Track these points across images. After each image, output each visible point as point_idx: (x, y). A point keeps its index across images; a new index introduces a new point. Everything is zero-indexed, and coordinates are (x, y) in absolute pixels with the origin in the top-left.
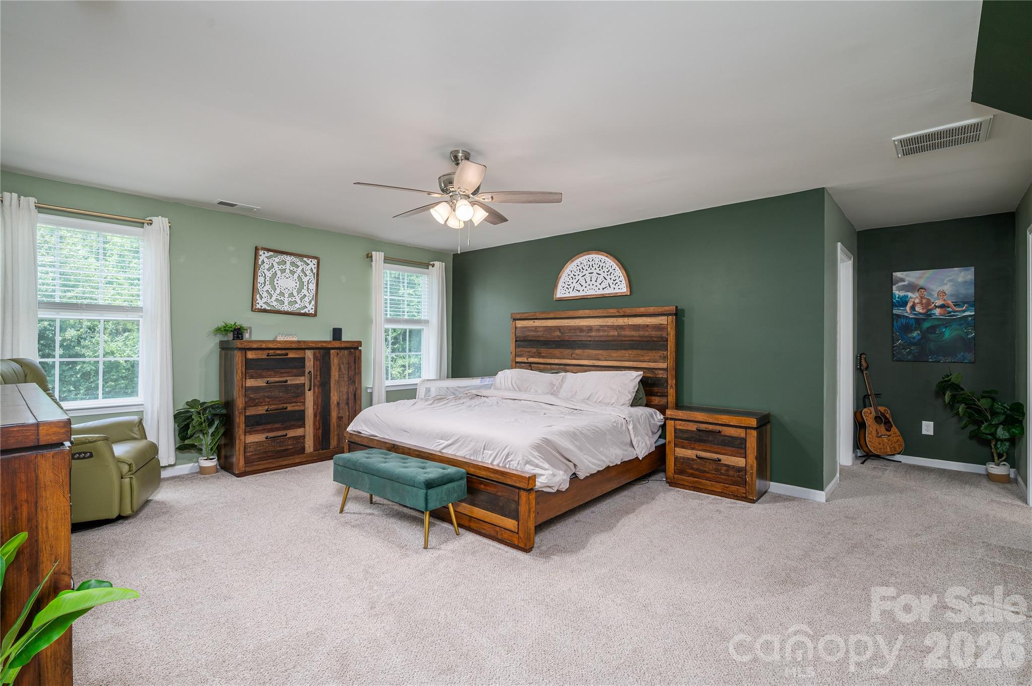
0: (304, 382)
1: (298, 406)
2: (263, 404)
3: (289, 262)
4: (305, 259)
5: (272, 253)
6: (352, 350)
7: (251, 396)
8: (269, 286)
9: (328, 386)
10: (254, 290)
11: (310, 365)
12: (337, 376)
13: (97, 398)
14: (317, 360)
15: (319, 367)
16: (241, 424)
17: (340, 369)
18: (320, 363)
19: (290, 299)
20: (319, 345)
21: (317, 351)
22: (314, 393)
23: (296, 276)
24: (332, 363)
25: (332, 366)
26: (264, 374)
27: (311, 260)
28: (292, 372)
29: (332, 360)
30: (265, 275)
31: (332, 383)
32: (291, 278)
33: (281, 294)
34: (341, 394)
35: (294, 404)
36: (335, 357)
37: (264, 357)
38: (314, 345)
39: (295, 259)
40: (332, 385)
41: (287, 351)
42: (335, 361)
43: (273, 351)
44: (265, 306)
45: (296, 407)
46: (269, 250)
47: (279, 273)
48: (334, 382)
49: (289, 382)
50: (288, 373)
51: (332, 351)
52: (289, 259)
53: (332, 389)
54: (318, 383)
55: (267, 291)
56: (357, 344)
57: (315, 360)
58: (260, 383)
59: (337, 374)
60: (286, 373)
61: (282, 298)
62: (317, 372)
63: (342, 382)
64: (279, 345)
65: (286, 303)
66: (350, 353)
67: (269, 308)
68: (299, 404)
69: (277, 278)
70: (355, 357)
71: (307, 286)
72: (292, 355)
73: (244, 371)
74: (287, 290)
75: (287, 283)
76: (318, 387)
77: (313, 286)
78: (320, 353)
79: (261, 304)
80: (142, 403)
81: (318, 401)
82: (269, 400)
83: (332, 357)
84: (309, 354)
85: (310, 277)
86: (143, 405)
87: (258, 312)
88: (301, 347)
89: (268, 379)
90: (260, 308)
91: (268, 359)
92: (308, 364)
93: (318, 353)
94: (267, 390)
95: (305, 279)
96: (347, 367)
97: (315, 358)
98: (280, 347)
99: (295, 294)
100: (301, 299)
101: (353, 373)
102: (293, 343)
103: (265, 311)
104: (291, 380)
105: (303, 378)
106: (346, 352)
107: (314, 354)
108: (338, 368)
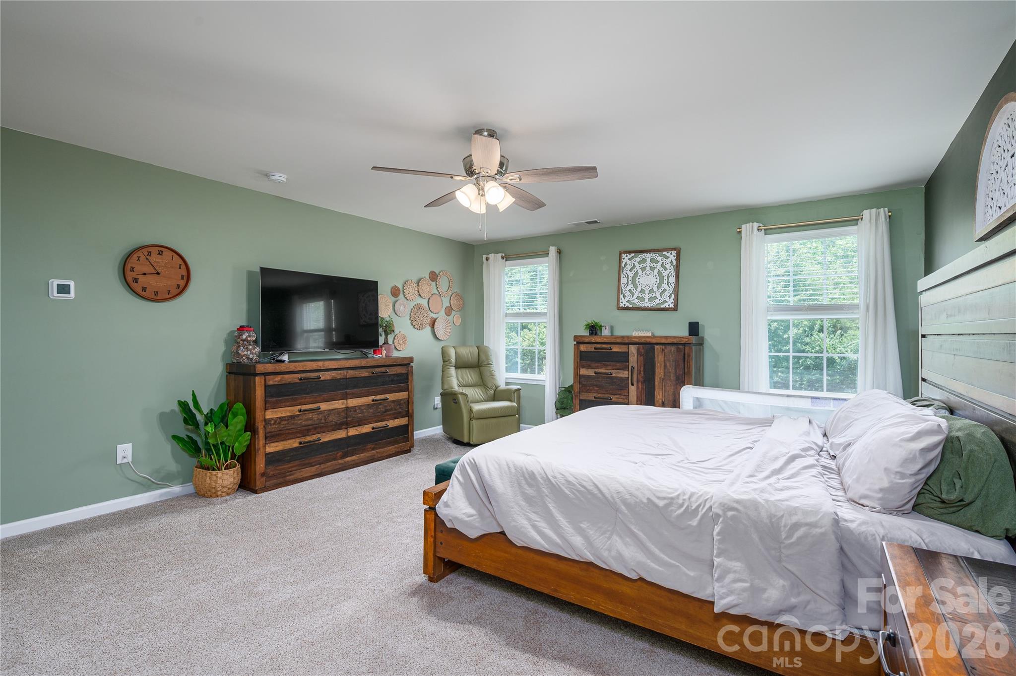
0: (627, 376)
1: (621, 398)
2: (593, 391)
3: (649, 259)
4: (665, 253)
5: (633, 254)
6: (681, 346)
7: (584, 383)
8: (632, 286)
9: (653, 383)
10: (619, 290)
11: (633, 360)
12: (662, 374)
13: (535, 373)
14: (641, 356)
15: (642, 363)
16: (577, 405)
17: (665, 366)
18: (644, 359)
19: (651, 295)
20: (643, 340)
21: (641, 346)
22: (638, 388)
23: (656, 271)
24: (656, 359)
25: (657, 363)
26: (593, 364)
27: (670, 252)
28: (616, 366)
29: (656, 356)
30: (628, 276)
31: (656, 380)
32: (652, 274)
33: (642, 291)
34: (666, 394)
35: (618, 396)
36: (660, 353)
37: (592, 350)
38: (637, 340)
39: (654, 255)
40: (656, 383)
41: (612, 346)
42: (659, 359)
43: (600, 345)
44: (627, 304)
45: (620, 399)
46: (630, 252)
47: (640, 272)
48: (658, 380)
49: (614, 375)
50: (613, 366)
51: (657, 347)
52: (648, 256)
53: (657, 387)
54: (641, 379)
55: (630, 290)
56: (687, 340)
57: (639, 355)
58: (590, 372)
59: (662, 371)
60: (610, 365)
61: (643, 295)
62: (640, 367)
63: (668, 382)
64: (605, 339)
65: (647, 300)
66: (678, 350)
67: (631, 306)
68: (622, 397)
69: (639, 277)
70: (685, 354)
71: (667, 280)
72: (616, 349)
73: (579, 360)
74: (647, 287)
75: (648, 280)
76: (642, 383)
77: (672, 280)
78: (643, 348)
79: (624, 303)
80: (545, 379)
81: (641, 397)
82: (597, 389)
83: (656, 353)
84: (633, 349)
85: (671, 270)
86: (545, 381)
87: (621, 310)
88: (627, 342)
89: (597, 370)
90: (623, 306)
91: (595, 352)
92: (631, 359)
93: (641, 348)
94: (596, 379)
95: (665, 273)
96: (674, 365)
97: (639, 353)
98: (606, 341)
99: (655, 289)
100: (661, 295)
101: (681, 373)
102: (618, 338)
103: (627, 309)
104: (615, 373)
105: (626, 372)
106: (673, 348)
107: (638, 349)
108: (663, 365)
